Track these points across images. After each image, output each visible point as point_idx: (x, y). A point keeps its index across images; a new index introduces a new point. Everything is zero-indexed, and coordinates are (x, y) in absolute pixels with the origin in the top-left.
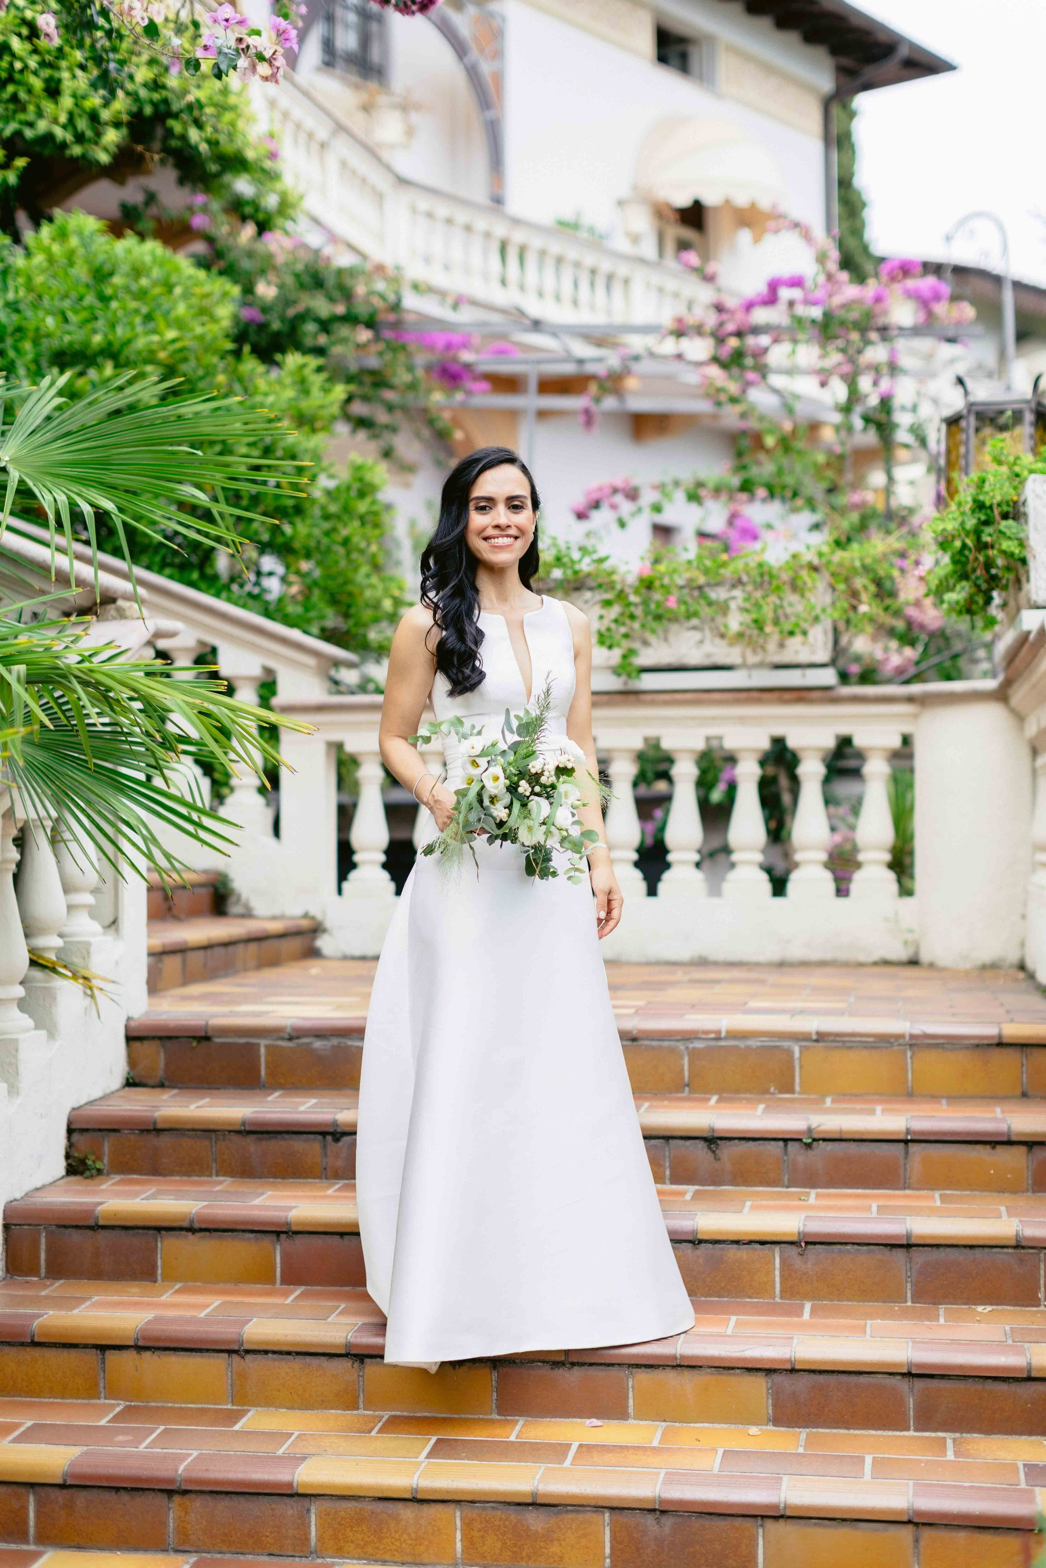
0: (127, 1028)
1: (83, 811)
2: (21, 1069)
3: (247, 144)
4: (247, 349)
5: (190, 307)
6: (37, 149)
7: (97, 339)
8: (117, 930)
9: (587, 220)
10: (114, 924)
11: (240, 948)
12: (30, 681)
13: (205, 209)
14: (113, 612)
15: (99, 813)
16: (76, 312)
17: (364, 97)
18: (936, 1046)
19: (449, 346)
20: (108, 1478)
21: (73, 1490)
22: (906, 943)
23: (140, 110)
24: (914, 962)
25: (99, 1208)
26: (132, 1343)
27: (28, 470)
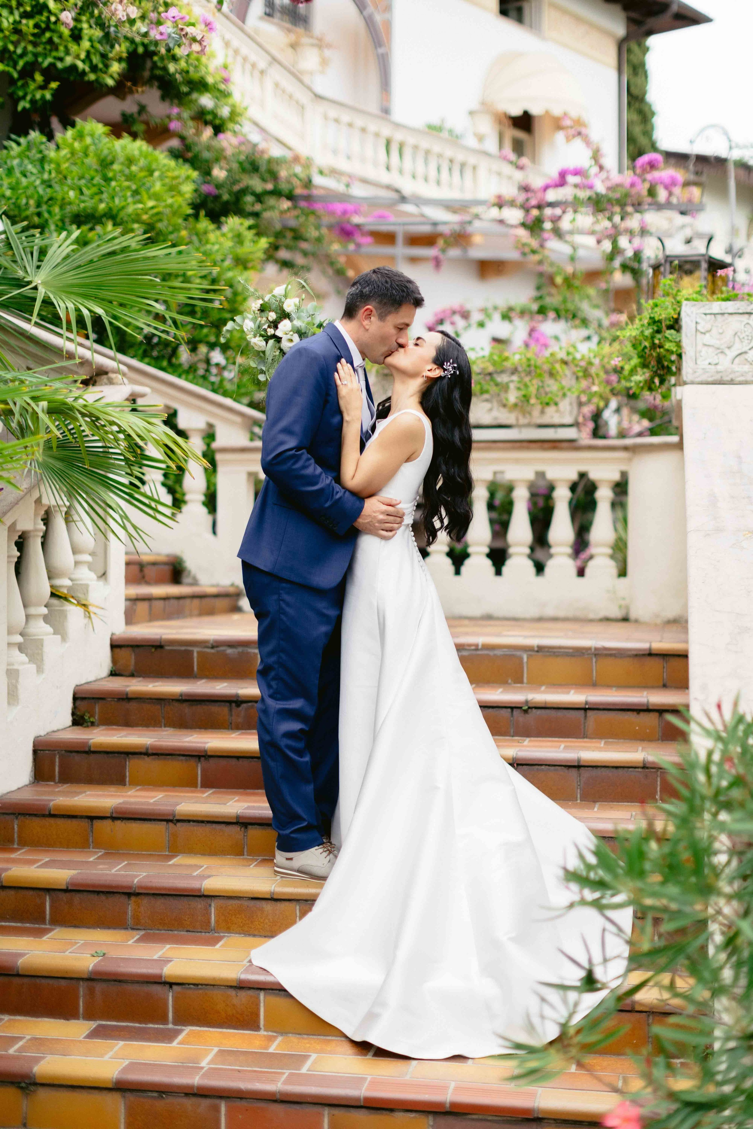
0: (111, 640)
1: (83, 498)
2: (45, 658)
3: (207, 73)
4: (202, 213)
5: (163, 185)
6: (65, 76)
7: (102, 206)
8: (106, 579)
9: (448, 124)
10: (103, 575)
11: (188, 601)
12: (50, 412)
13: (179, 118)
14: (105, 380)
15: (93, 500)
16: (88, 188)
17: (292, 37)
18: (611, 655)
19: (345, 212)
20: (93, 886)
21: (73, 894)
22: (620, 607)
23: (135, 50)
24: (625, 619)
25: (91, 741)
26: (109, 815)
27: (52, 289)
